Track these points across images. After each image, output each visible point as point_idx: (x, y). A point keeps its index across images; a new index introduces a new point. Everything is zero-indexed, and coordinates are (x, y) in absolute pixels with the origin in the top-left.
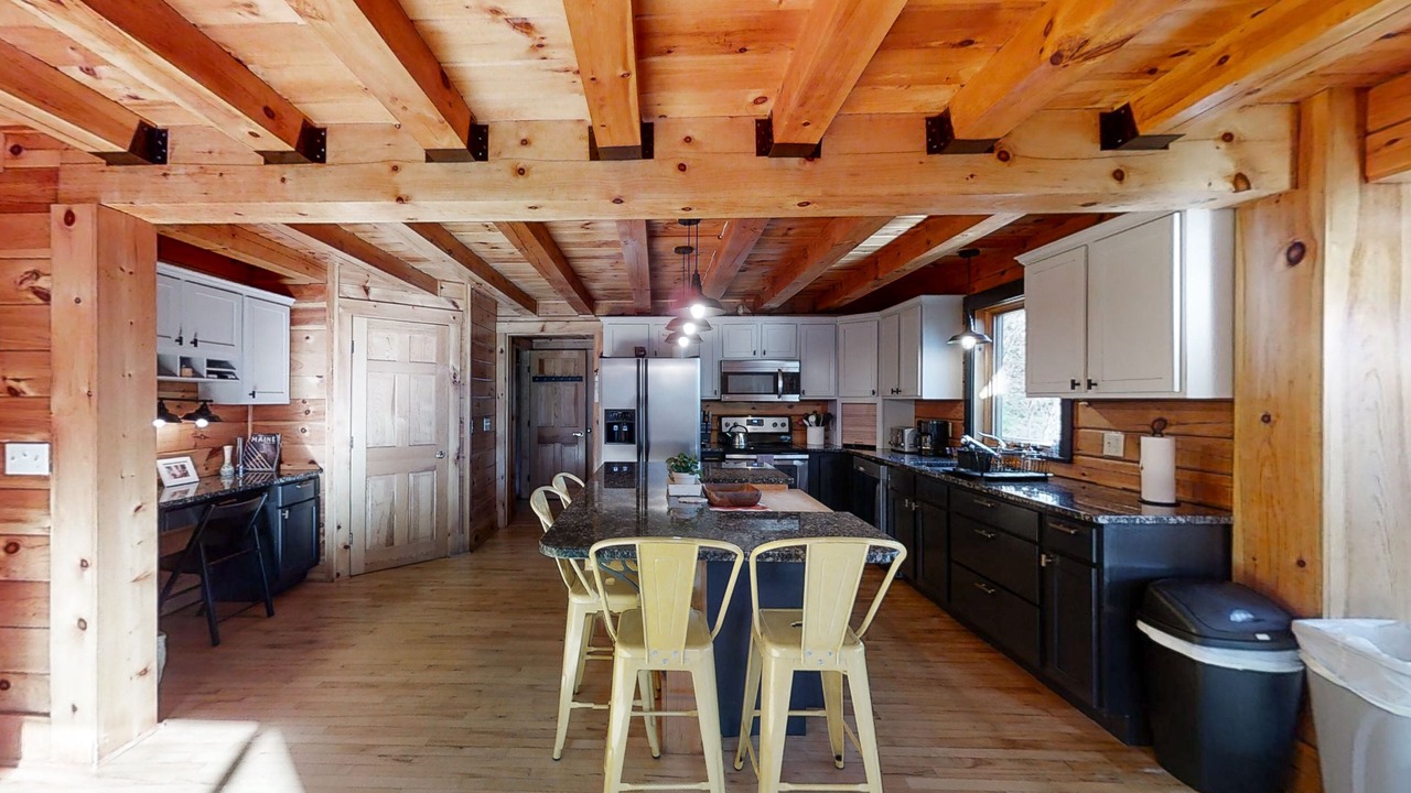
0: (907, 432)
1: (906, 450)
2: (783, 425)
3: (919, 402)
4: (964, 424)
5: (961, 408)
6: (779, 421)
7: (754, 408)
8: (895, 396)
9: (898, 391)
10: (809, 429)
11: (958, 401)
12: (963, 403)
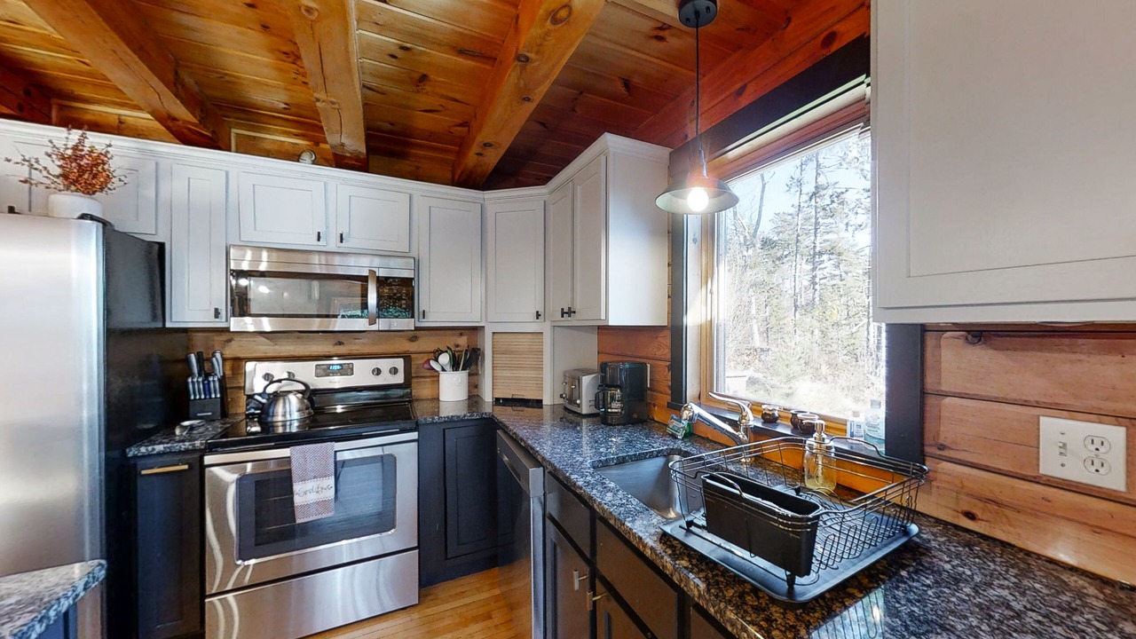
0: (586, 380)
1: (584, 412)
2: (394, 371)
3: (605, 330)
4: (671, 368)
5: (665, 340)
6: (385, 364)
7: (340, 343)
8: (569, 321)
9: (570, 312)
10: (443, 376)
11: (661, 328)
12: (668, 333)
